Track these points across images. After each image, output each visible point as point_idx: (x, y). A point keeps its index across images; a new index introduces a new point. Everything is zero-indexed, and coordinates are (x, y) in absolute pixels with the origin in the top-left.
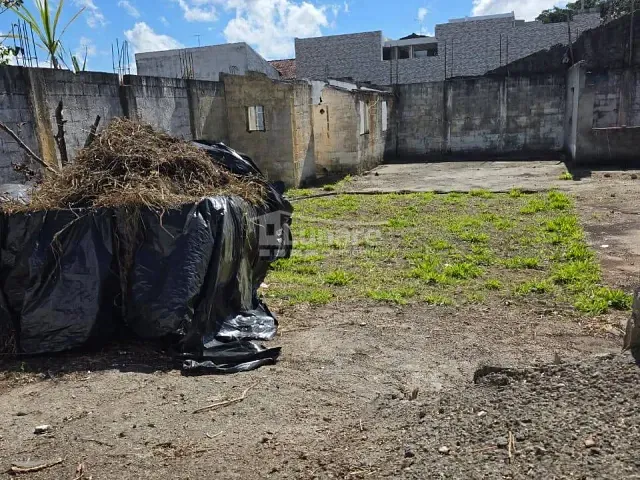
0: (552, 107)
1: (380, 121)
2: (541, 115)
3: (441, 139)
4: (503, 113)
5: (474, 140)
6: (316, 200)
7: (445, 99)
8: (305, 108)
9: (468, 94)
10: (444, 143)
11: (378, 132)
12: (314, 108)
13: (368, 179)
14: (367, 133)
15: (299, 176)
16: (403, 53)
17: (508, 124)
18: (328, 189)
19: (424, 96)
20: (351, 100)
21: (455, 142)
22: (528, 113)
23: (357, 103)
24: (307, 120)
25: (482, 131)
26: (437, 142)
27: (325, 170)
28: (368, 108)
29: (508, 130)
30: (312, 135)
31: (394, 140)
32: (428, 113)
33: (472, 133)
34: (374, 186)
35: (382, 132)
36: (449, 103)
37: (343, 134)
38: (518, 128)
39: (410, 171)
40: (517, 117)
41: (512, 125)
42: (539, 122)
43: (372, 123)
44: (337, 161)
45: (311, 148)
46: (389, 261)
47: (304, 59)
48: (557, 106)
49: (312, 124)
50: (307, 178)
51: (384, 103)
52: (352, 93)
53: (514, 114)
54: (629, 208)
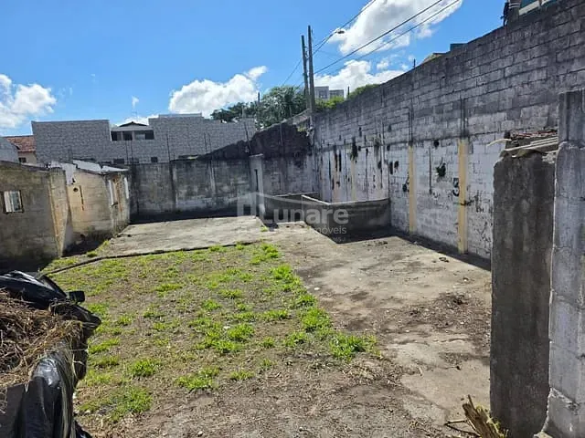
0: (243, 179)
1: (125, 194)
2: (236, 185)
3: (171, 203)
4: (213, 184)
5: (196, 202)
6: (83, 268)
7: (172, 175)
8: (62, 189)
9: (187, 170)
10: (174, 205)
11: (124, 201)
12: (69, 188)
13: (124, 241)
14: (116, 204)
15: (62, 246)
16: (128, 136)
17: (216, 191)
18: (91, 256)
19: (155, 173)
20: (101, 180)
21: (182, 204)
22: (229, 184)
23: (107, 182)
24: (64, 199)
25: (200, 196)
26: (168, 205)
27: (82, 235)
28: (115, 185)
29: (217, 195)
30: (69, 211)
31: (136, 206)
32: (160, 185)
33: (193, 198)
34: (132, 248)
35: (127, 200)
36: (175, 177)
37: (97, 207)
38: (224, 194)
39: (154, 230)
40: (222, 186)
41: (219, 191)
42: (236, 189)
43: (119, 195)
44: (94, 229)
45: (69, 222)
46: (178, 332)
47: (42, 138)
48: (246, 179)
49: (68, 202)
50: (68, 246)
51: (125, 179)
52: (102, 175)
53: (219, 184)
54: (312, 253)
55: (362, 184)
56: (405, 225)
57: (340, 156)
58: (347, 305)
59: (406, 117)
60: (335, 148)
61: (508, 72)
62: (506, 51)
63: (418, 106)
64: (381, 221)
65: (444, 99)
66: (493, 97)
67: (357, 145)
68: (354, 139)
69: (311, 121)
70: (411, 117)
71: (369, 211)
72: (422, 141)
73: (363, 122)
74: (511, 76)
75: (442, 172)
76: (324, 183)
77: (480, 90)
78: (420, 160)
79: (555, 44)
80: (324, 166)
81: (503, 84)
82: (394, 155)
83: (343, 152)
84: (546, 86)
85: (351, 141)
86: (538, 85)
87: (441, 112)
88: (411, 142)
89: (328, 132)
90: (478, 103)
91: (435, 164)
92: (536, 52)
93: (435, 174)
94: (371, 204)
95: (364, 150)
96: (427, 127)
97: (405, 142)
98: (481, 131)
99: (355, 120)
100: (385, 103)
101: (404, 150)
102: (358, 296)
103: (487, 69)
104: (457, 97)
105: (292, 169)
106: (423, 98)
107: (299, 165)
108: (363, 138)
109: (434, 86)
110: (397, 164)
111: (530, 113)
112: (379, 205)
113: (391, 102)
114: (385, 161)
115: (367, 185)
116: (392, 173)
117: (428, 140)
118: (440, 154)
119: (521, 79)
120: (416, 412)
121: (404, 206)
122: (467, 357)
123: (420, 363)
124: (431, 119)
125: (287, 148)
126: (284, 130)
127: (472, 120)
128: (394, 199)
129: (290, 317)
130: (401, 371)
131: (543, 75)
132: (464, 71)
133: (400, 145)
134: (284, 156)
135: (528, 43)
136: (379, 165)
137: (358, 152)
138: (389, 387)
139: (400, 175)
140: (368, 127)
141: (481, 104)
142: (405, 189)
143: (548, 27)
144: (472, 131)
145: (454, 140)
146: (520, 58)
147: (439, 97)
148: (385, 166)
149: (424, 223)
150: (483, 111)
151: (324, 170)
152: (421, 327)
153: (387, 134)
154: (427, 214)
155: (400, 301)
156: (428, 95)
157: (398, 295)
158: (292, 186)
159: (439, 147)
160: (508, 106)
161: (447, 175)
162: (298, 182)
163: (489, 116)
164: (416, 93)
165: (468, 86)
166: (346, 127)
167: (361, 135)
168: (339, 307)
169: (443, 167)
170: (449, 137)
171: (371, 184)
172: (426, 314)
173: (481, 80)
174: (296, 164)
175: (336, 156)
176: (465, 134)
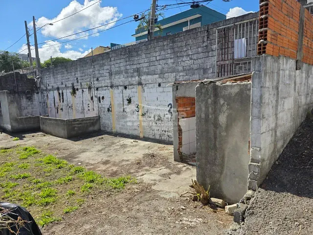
54: (62, 147)
55: (80, 109)
56: (110, 129)
57: (63, 93)
58: (103, 167)
59: (107, 74)
60: (58, 89)
61: (158, 58)
62: (157, 49)
63: (114, 69)
64: (96, 128)
65: (128, 67)
66: (152, 68)
67: (76, 87)
68: (73, 84)
69: (37, 72)
70: (111, 74)
71: (89, 123)
72: (118, 86)
73: (79, 75)
74: (160, 60)
75: (129, 101)
76: (49, 109)
77: (146, 65)
78: (117, 95)
79: (176, 49)
80: (49, 100)
81: (156, 63)
82: (101, 93)
83: (64, 91)
84: (174, 66)
85: (71, 85)
86: (171, 65)
87: (127, 73)
88: (112, 87)
89: (52, 79)
90: (145, 70)
91: (126, 97)
92: (169, 51)
93: (126, 102)
94: (90, 119)
95: (80, 91)
96: (119, 80)
97: (107, 87)
98: (148, 82)
99: (73, 74)
100: (94, 66)
101: (107, 91)
102: (106, 163)
103: (149, 55)
104: (135, 67)
105: (24, 102)
106: (117, 65)
107: (30, 99)
108: (79, 84)
109: (122, 60)
110: (103, 98)
111: (168, 76)
112: (94, 119)
113: (98, 66)
114: (95, 96)
115: (84, 109)
116: (100, 102)
117: (121, 86)
118: (127, 93)
119: (164, 61)
120: (167, 197)
121: (109, 119)
122: (170, 174)
123: (155, 180)
124: (122, 76)
125: (20, 88)
126: (17, 77)
127: (143, 78)
128: (102, 116)
129: (74, 179)
130: (150, 185)
131: (172, 61)
132: (138, 55)
133: (104, 88)
134: (18, 93)
135: (165, 47)
136: (92, 98)
137: (76, 91)
138: (149, 192)
139: (105, 104)
140: (83, 78)
141: (147, 70)
142: (109, 110)
143: (174, 42)
144: (143, 82)
145: (135, 86)
146: (163, 53)
147: (126, 66)
148: (95, 99)
149: (120, 126)
150: (148, 74)
151: (50, 102)
152: (144, 168)
153: (96, 82)
154: (122, 122)
155: (128, 161)
156: (120, 64)
157: (125, 158)
158: (25, 112)
159: (127, 90)
160: (159, 72)
161: (132, 102)
162: (30, 109)
163: (151, 76)
164: (112, 63)
165: (140, 62)
166: (67, 77)
167: (78, 82)
168: (99, 169)
169: (130, 99)
170: (132, 85)
171: (86, 109)
172: (143, 163)
173: (146, 60)
174: (27, 98)
175: (59, 94)
176: (140, 84)
